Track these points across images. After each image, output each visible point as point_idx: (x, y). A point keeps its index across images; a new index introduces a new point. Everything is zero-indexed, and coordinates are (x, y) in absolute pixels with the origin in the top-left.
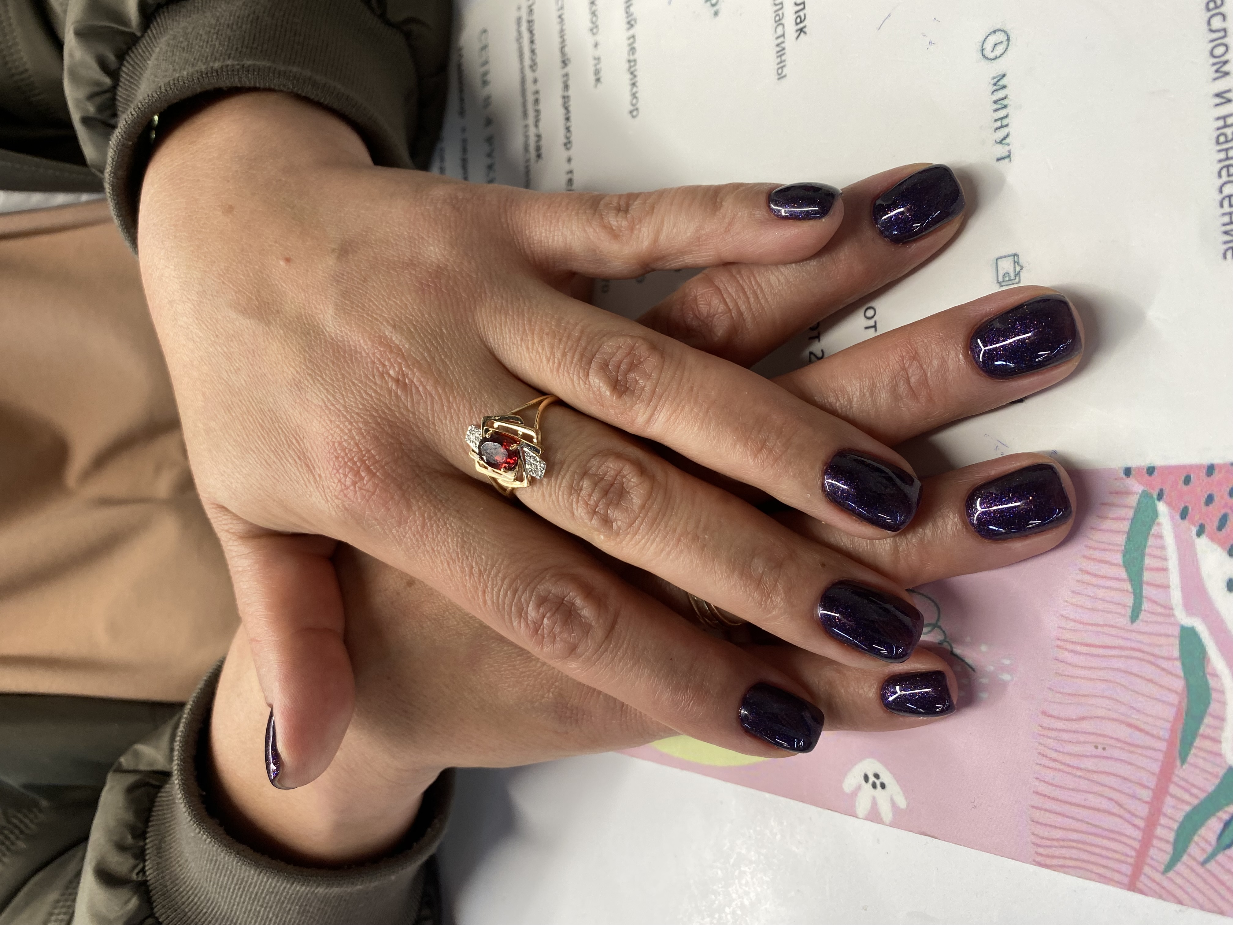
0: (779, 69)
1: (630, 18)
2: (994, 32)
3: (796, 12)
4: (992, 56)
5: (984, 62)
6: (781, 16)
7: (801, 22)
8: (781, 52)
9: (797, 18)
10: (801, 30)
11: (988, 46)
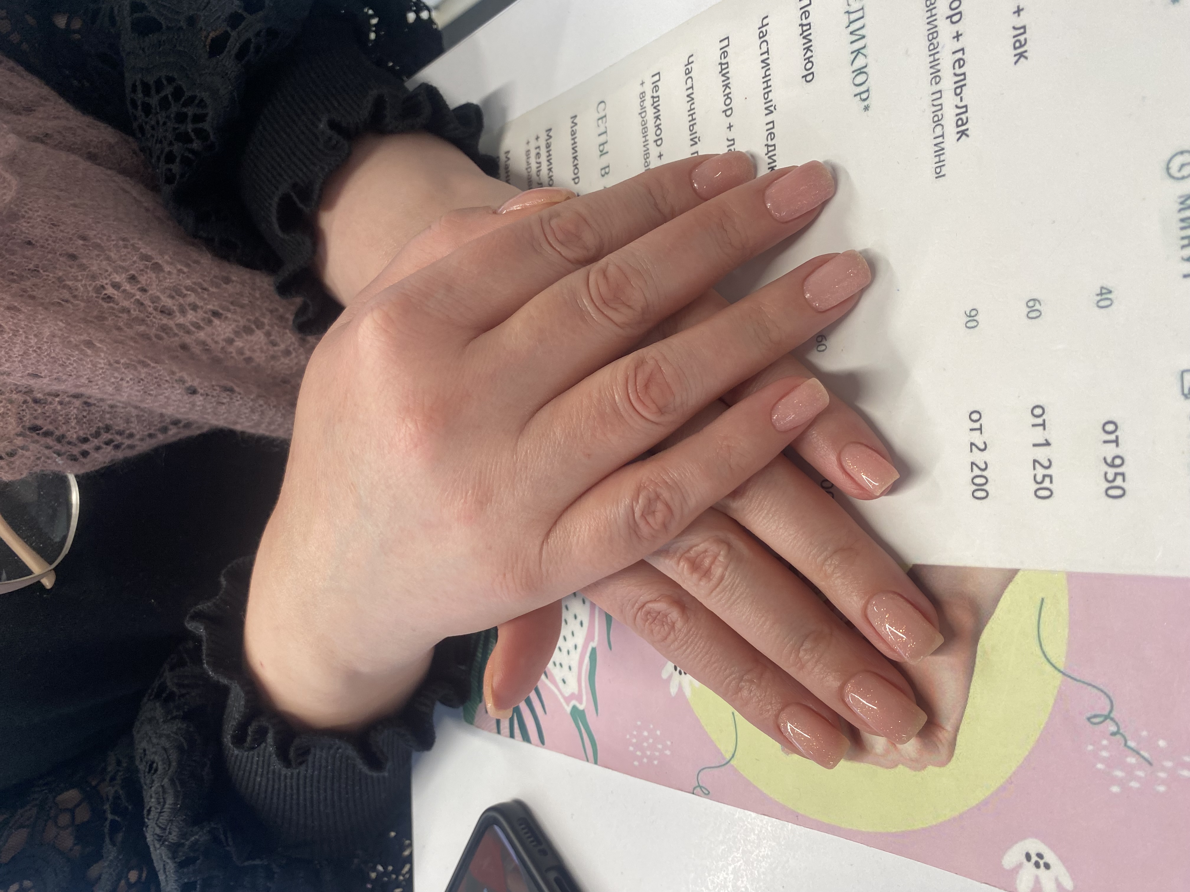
0: (937, 167)
1: (769, 104)
2: (1182, 153)
3: (957, 115)
4: (1179, 175)
5: (1170, 182)
6: (940, 118)
7: (963, 125)
8: (939, 152)
9: (958, 120)
10: (963, 133)
11: (1175, 166)
